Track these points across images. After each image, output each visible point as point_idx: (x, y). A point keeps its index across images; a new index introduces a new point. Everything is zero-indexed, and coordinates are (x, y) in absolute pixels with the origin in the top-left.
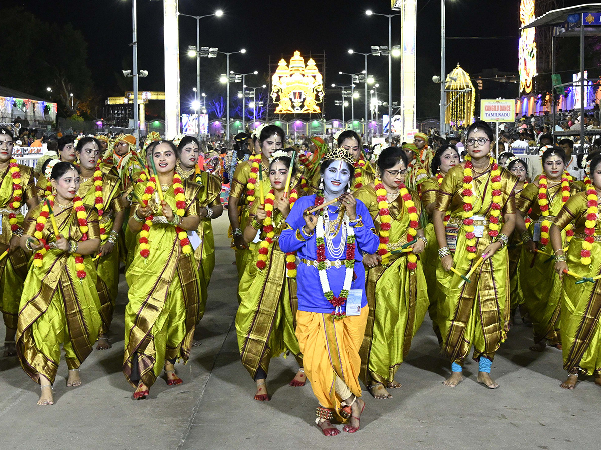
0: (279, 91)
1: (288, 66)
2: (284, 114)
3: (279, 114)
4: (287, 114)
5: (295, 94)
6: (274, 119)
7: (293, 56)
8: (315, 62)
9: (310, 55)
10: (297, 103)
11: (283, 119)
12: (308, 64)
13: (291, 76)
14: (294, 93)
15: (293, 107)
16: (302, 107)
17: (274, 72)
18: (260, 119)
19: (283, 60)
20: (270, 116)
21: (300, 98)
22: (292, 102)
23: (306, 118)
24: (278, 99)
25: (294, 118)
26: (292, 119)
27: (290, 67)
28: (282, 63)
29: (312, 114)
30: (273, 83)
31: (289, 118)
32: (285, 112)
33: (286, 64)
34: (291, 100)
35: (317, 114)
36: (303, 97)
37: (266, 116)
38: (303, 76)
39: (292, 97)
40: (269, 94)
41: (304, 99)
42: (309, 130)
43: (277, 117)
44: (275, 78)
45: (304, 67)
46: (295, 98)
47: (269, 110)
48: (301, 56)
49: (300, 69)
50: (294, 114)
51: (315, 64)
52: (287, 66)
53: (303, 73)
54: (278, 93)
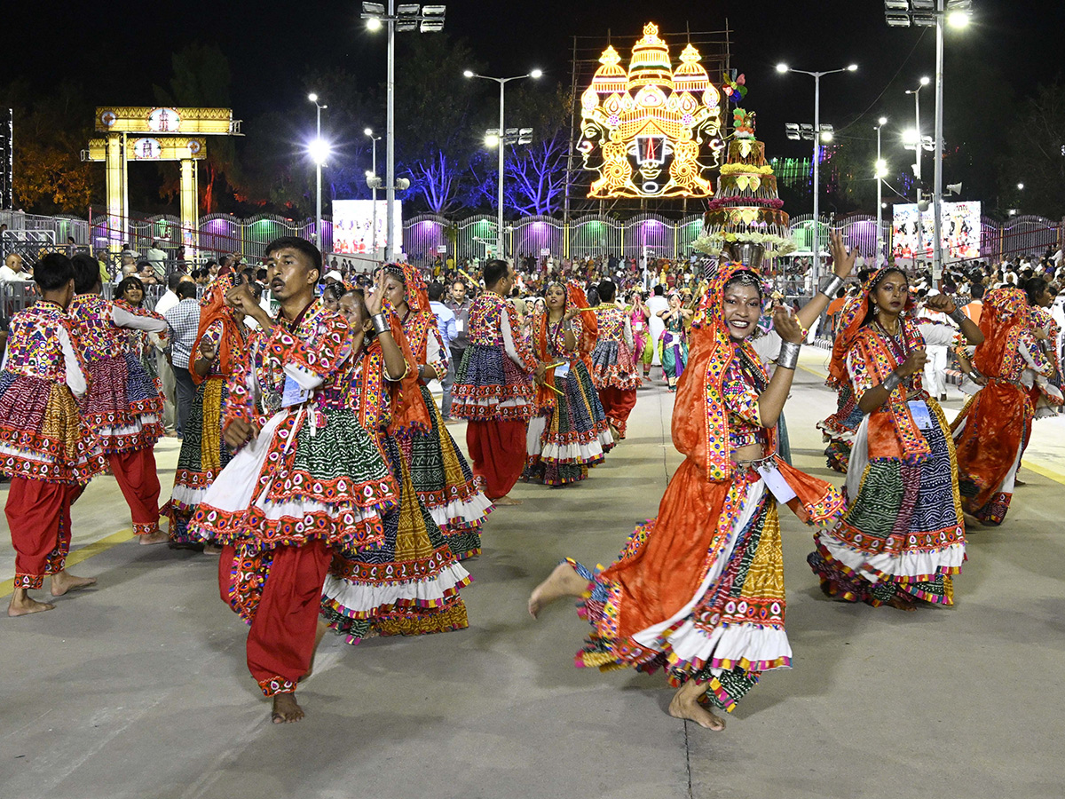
0: (598, 136)
1: (625, 64)
2: (612, 200)
3: (598, 200)
4: (622, 199)
5: (643, 143)
6: (584, 214)
7: (640, 35)
8: (700, 53)
9: (688, 33)
10: (649, 166)
11: (611, 215)
12: (681, 58)
13: (633, 92)
14: (640, 140)
15: (638, 180)
16: (663, 179)
17: (585, 81)
18: (545, 213)
19: (610, 48)
20: (573, 204)
21: (658, 156)
22: (635, 166)
23: (672, 210)
24: (597, 158)
25: (640, 212)
26: (632, 214)
27: (631, 66)
28: (610, 57)
29: (690, 200)
30: (585, 114)
31: (625, 209)
32: (616, 195)
33: (619, 59)
34: (632, 159)
35: (705, 200)
36: (665, 152)
37: (562, 204)
38: (668, 91)
39: (636, 152)
40: (571, 145)
41: (670, 159)
42: (680, 243)
43: (593, 207)
44: (589, 98)
45: (669, 65)
46: (643, 156)
47: (570, 188)
48: (661, 36)
49: (660, 72)
50: (639, 199)
51: (700, 58)
52: (619, 64)
53: (666, 83)
54: (595, 140)
